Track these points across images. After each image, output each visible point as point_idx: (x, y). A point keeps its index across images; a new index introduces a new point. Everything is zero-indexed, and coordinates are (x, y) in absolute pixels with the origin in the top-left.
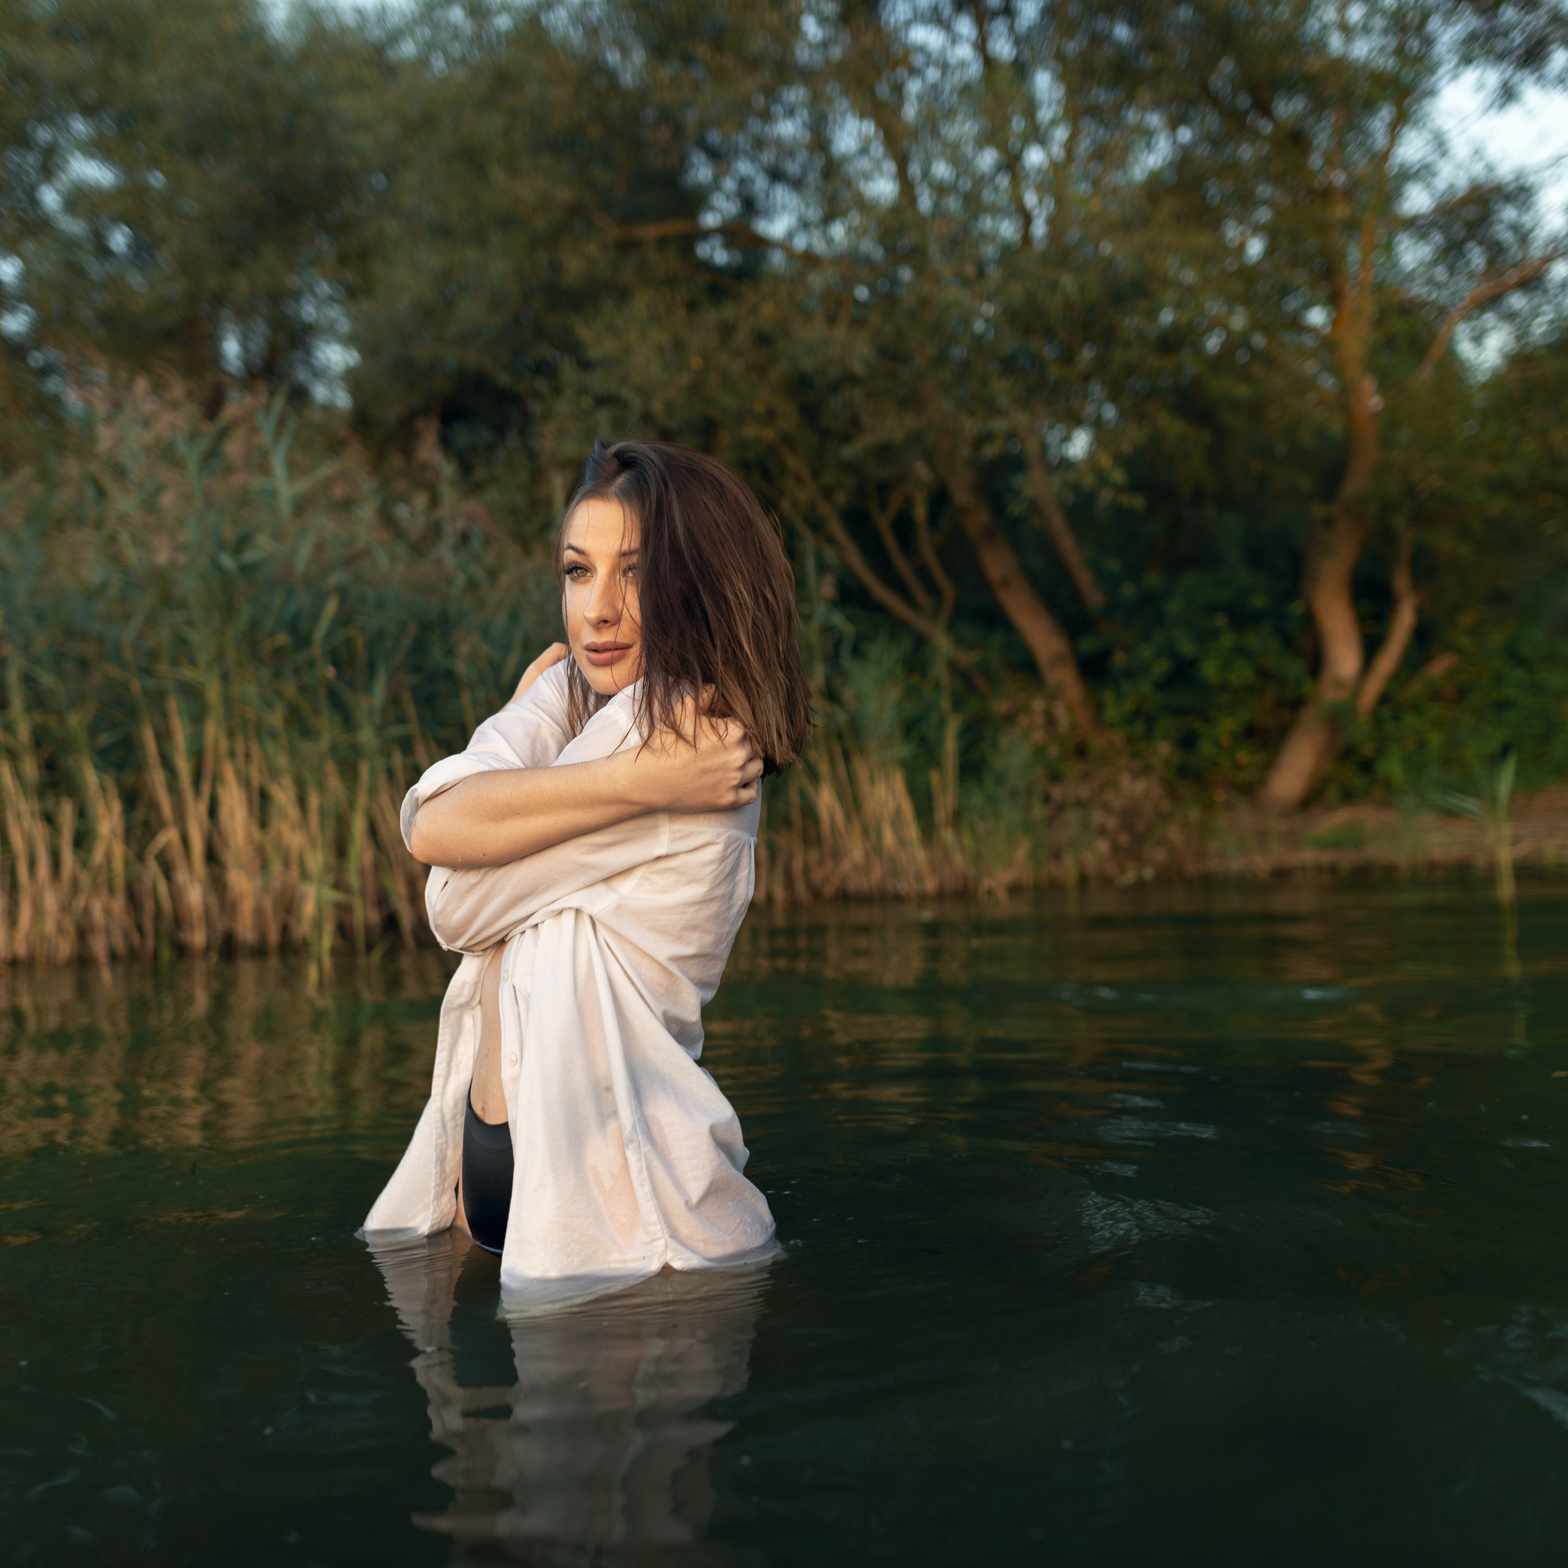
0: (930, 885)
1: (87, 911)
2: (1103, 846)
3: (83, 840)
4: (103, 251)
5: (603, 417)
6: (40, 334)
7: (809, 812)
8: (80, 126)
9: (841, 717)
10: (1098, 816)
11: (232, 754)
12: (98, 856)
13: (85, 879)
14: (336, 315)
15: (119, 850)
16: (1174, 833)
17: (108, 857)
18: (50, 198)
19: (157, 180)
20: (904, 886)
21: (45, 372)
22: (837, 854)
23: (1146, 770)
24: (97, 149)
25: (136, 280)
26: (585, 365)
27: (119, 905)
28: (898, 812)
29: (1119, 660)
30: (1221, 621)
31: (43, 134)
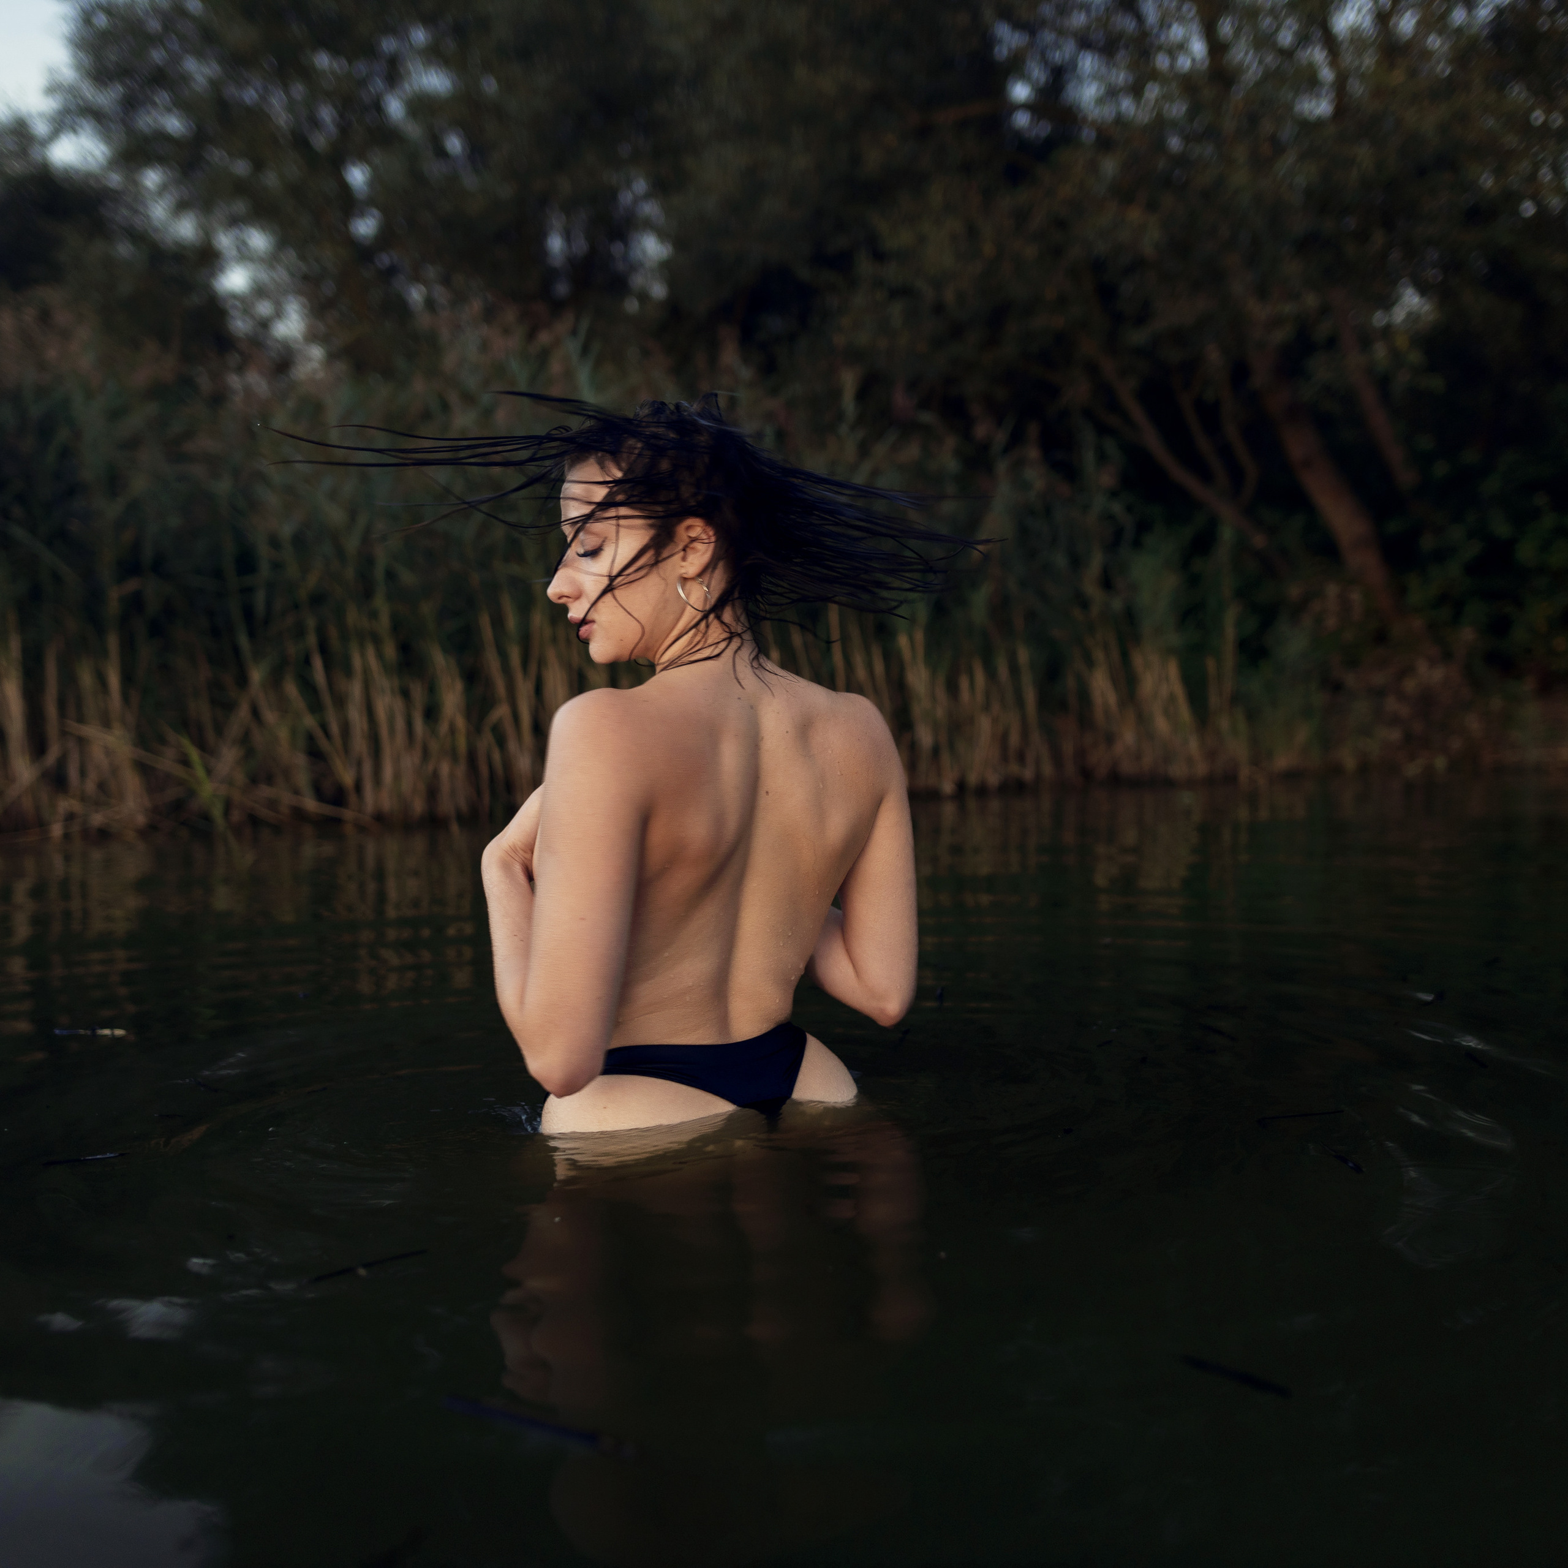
0: (1201, 769)
1: (436, 775)
2: (1394, 735)
3: (432, 713)
4: (441, 153)
5: (896, 310)
6: (386, 237)
7: (1085, 696)
8: (420, 36)
9: (1117, 604)
10: (1392, 704)
11: (554, 640)
12: (444, 728)
13: (434, 746)
14: (650, 209)
15: (461, 723)
16: (1473, 723)
17: (453, 730)
18: (395, 108)
19: (490, 86)
20: (1178, 770)
21: (391, 272)
22: (1110, 739)
23: (1447, 656)
24: (434, 55)
25: (470, 181)
26: (879, 256)
27: (461, 770)
28: (1172, 698)
29: (1427, 543)
30: (1541, 500)
31: (389, 45)
